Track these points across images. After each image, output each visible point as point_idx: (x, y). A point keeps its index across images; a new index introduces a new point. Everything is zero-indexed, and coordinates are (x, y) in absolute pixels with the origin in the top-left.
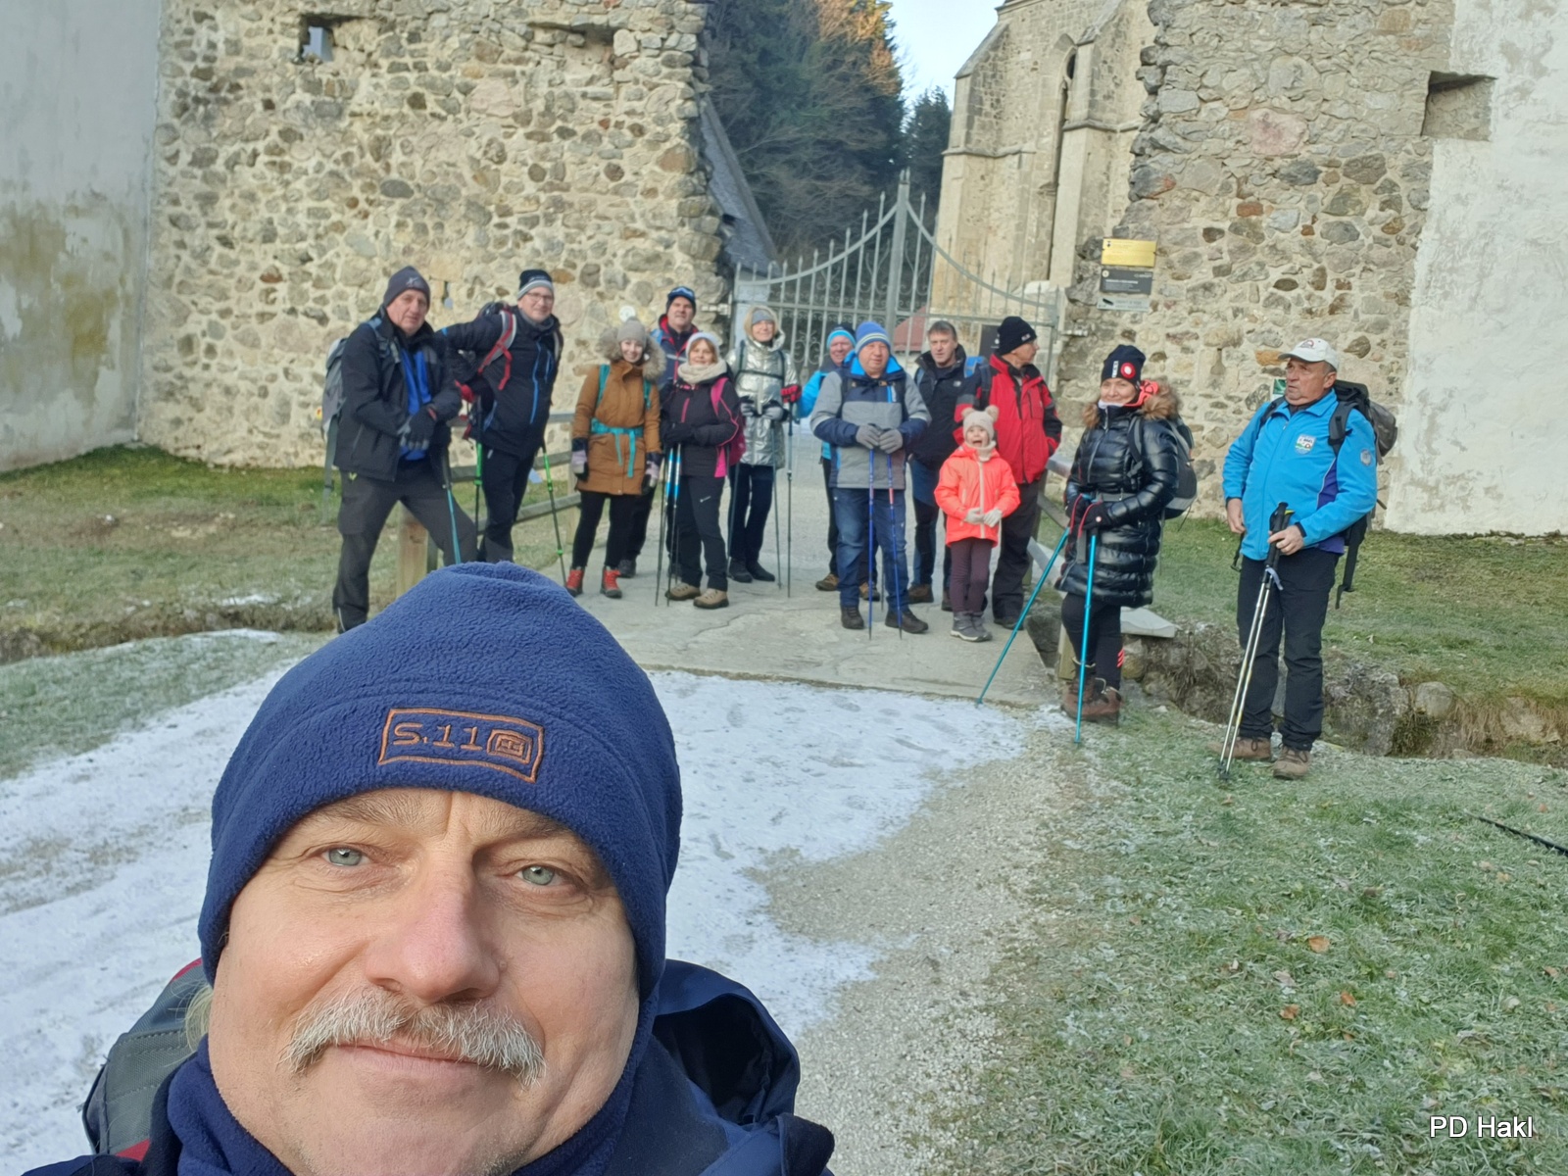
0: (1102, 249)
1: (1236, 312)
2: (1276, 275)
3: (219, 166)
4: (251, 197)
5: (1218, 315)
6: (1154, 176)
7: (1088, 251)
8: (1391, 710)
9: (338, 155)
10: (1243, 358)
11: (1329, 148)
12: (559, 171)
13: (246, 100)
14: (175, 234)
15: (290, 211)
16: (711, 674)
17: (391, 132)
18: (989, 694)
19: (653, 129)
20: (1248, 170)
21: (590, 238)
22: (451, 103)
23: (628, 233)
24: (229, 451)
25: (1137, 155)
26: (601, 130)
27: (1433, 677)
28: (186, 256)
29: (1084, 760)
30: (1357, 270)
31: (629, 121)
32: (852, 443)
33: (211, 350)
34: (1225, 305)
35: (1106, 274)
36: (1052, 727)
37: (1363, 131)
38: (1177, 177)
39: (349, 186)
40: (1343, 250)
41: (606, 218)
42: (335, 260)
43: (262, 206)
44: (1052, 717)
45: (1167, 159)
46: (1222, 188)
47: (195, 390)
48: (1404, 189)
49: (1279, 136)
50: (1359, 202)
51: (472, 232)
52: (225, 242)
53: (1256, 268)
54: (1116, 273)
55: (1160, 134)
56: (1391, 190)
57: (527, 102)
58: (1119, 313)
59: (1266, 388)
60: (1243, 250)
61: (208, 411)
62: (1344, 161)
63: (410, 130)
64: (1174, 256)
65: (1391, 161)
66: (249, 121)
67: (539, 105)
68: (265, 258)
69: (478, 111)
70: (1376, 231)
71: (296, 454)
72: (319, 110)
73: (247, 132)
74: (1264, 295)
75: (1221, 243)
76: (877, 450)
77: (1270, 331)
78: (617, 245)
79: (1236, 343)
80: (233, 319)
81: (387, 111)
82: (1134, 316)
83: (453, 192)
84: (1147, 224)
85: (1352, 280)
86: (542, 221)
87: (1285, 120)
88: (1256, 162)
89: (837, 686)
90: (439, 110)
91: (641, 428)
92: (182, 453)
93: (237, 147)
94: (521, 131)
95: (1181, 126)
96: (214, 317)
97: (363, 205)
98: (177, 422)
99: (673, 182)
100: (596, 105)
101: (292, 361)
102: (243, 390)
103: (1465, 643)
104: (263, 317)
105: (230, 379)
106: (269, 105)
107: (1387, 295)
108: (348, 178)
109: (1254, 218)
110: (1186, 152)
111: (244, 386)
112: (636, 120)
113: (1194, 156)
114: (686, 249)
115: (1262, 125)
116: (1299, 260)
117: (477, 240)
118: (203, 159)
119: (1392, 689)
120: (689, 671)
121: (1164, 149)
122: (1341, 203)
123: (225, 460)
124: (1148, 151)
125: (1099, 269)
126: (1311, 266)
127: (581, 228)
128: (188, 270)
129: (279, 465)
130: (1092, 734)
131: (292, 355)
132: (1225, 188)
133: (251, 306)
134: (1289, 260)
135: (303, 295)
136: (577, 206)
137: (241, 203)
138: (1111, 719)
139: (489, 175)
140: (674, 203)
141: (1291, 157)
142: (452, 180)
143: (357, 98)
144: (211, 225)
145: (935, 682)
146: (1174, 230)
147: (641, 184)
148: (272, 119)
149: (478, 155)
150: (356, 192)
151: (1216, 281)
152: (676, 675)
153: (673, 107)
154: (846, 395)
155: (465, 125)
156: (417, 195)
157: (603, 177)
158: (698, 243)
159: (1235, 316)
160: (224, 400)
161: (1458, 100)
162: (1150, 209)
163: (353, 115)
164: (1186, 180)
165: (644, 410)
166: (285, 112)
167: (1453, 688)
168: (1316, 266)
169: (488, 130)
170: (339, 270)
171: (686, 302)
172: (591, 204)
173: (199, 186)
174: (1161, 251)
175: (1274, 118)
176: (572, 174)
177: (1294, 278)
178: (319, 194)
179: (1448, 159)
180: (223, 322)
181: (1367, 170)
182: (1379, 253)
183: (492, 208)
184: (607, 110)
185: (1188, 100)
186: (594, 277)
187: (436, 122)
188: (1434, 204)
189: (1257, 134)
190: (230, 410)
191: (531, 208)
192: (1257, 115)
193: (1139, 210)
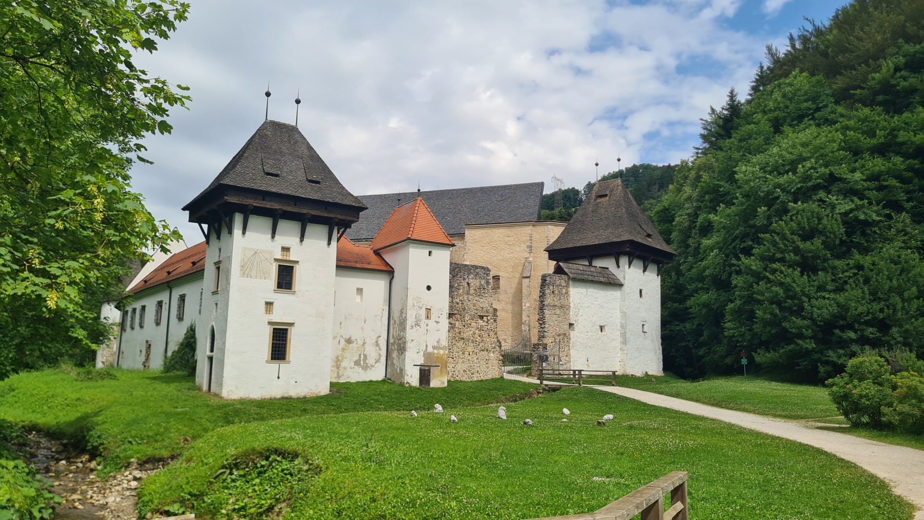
1: (555, 352)
2: (558, 347)
9: (454, 334)
11: (561, 332)
19: (493, 330)
22: (468, 326)
26: (487, 330)
37: (565, 330)
40: (564, 344)
45: (547, 333)
50: (564, 338)
56: (567, 336)
63: (464, 330)
64: (548, 345)
65: (567, 333)
67: (480, 326)
70: (566, 341)
74: (558, 350)
75: (553, 344)
77: (559, 354)
79: (556, 356)
85: (565, 348)
87: (557, 328)
88: (555, 333)
95: (547, 329)
99: (496, 337)
107: (568, 349)
109: (556, 340)
112: (491, 328)
116: (560, 345)
124: (544, 332)
125: (542, 347)
132: (553, 337)
139: (474, 336)
141: (558, 333)
146: (548, 342)
147: (492, 337)
151: (553, 348)
153: (495, 327)
155: (470, 329)
161: (572, 326)
163: (456, 328)
164: (549, 336)
176: (484, 336)
182: (567, 344)
185: (548, 326)
186: (488, 350)
187: (467, 329)
188: (571, 338)
191: (479, 341)
192: (554, 328)
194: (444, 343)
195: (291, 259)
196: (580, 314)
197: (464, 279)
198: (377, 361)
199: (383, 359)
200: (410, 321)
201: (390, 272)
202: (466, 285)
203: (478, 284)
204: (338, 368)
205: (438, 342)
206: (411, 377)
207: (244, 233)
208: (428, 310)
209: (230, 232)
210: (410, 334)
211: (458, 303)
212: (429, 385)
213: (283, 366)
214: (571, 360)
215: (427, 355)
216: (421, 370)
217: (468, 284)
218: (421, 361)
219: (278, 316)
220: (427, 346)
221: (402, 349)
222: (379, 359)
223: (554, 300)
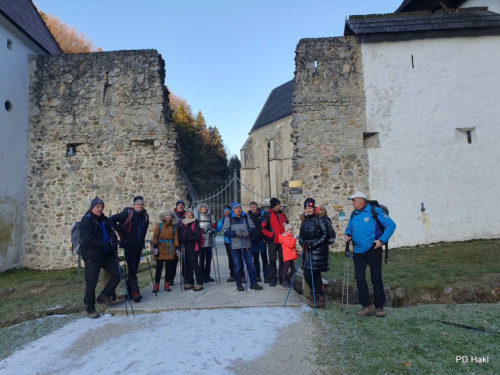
0: (289, 184)
1: (326, 196)
2: (334, 186)
3: (44, 186)
4: (54, 193)
5: (321, 197)
6: (299, 164)
7: (285, 184)
8: (390, 297)
9: (78, 180)
10: (330, 208)
11: (342, 153)
12: (141, 178)
13: (52, 168)
14: (32, 206)
15: (65, 196)
16: (203, 309)
17: (93, 172)
18: (287, 304)
19: (166, 164)
20: (322, 160)
21: (151, 194)
22: (110, 163)
23: (162, 192)
24: (48, 266)
25: (293, 160)
26: (152, 166)
27: (399, 287)
28: (35, 212)
29: (319, 319)
30: (354, 182)
31: (160, 163)
32: (235, 236)
33: (42, 237)
34: (322, 194)
35: (290, 190)
36: (307, 311)
37: (350, 148)
38: (305, 164)
39: (82, 188)
40: (350, 178)
41: (155, 189)
42: (78, 208)
43: (56, 196)
44: (306, 308)
45: (302, 159)
46: (316, 165)
47: (37, 249)
48: (362, 161)
49: (329, 151)
50: (352, 166)
51: (117, 196)
52: (46, 206)
53: (329, 185)
54: (293, 189)
55: (299, 154)
56: (359, 162)
57: (131, 161)
58: (295, 199)
59: (337, 215)
60: (325, 180)
61: (41, 255)
62: (346, 156)
63: (98, 171)
64: (307, 184)
65: (358, 155)
66: (52, 173)
67: (134, 161)
68: (57, 209)
69: (117, 164)
70: (357, 172)
71: (68, 264)
72: (73, 169)
73: (52, 176)
74: (332, 191)
75: (319, 179)
76: (242, 237)
77: (335, 200)
78: (159, 195)
79: (327, 204)
80: (49, 228)
81: (92, 167)
82: (299, 200)
83: (111, 186)
84: (299, 176)
85: (354, 185)
86: (137, 191)
87: (330, 147)
88: (324, 158)
89: (241, 307)
90: (106, 165)
91: (173, 240)
92: (34, 268)
93: (49, 181)
94: (130, 168)
95: (304, 151)
96: (43, 228)
97: (86, 192)
98: (32, 259)
99: (173, 177)
100: (149, 159)
101: (66, 238)
102: (52, 248)
103: (405, 276)
104: (57, 226)
105: (48, 245)
106: (58, 168)
107: (363, 188)
108: (81, 185)
109: (326, 172)
110: (306, 157)
111: (52, 246)
112: (162, 162)
113: (308, 158)
114: (178, 194)
115: (324, 149)
116: (339, 181)
117: (119, 198)
118: (39, 185)
119: (389, 291)
120: (196, 309)
121: (300, 157)
122: (347, 166)
123: (47, 269)
124: (296, 158)
125: (289, 188)
126: (342, 183)
127: (148, 192)
128: (35, 215)
129: (63, 268)
130: (319, 311)
131: (67, 236)
132: (317, 165)
133: (54, 223)
134: (337, 182)
135: (69, 219)
136: (147, 186)
137: (51, 195)
138: (323, 307)
139: (121, 181)
140: (174, 183)
141: (333, 156)
142: (111, 183)
143: (83, 164)
144: (42, 202)
145: (269, 302)
146: (306, 177)
147: (164, 179)
148: (59, 172)
149: (118, 176)
150: (84, 189)
151: (319, 189)
152: (192, 310)
153: (171, 158)
154: (231, 223)
155: (114, 168)
156: (101, 188)
157: (153, 178)
158: (181, 192)
159: (326, 197)
160: (47, 251)
161: (371, 139)
162: (299, 172)
163: (82, 169)
164: (307, 164)
165: (174, 234)
166: (63, 170)
167: (405, 289)
168: (344, 182)
169: (121, 169)
170: (79, 211)
171: (182, 204)
172: (151, 185)
173: (38, 192)
174: (304, 183)
175: (327, 147)
176: (145, 178)
177: (339, 186)
178: (73, 191)
179: (372, 153)
180: (46, 229)
181: (352, 157)
182: (359, 178)
183: (123, 189)
184: (153, 161)
185: (305, 145)
186: (153, 205)
187: (106, 168)
188: (370, 164)
189: (323, 151)
190: (48, 254)
191: (134, 188)
192: (322, 147)
193: (296, 173)
202: (101, 89)
211: (85, 124)
217: (108, 86)
223: (319, 91)
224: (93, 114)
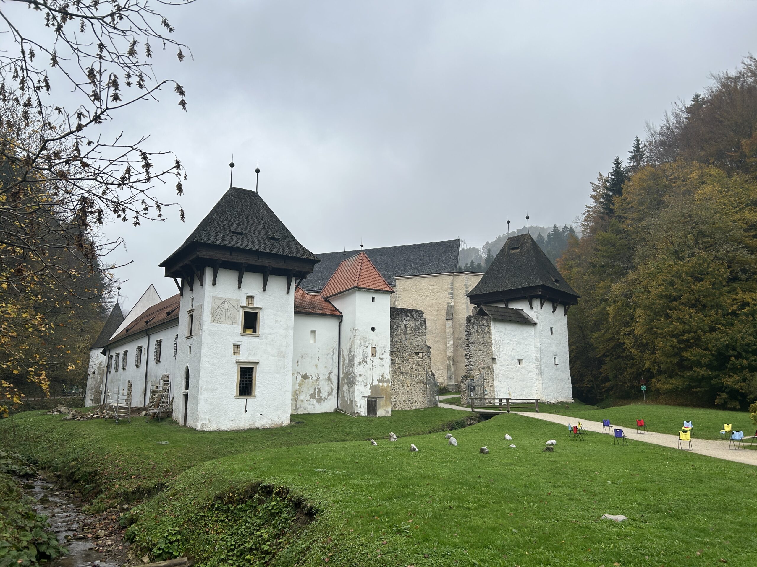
1: (481, 383)
6: (472, 368)
23: (426, 377)
30: (490, 378)
37: (488, 364)
48: (492, 369)
50: (489, 371)
51: (410, 377)
62: (487, 367)
64: (475, 377)
65: (490, 367)
67: (416, 362)
70: (490, 374)
74: (483, 381)
75: (479, 375)
79: (482, 386)
86: (418, 376)
87: (482, 362)
88: (480, 367)
94: (414, 365)
95: (474, 363)
107: (492, 380)
109: (481, 373)
110: (475, 366)
121: (472, 365)
141: (483, 366)
146: (475, 374)
149: (410, 368)
155: (408, 364)
156: (404, 373)
161: (494, 360)
162: (472, 372)
163: (396, 363)
164: (475, 369)
168: (487, 377)
179: (494, 366)
188: (494, 371)
189: (480, 364)
194: (388, 377)
195: (255, 306)
196: (501, 349)
197: (402, 321)
198: (330, 394)
199: (335, 392)
200: (358, 358)
201: (339, 317)
202: (403, 326)
203: (413, 325)
204: (296, 401)
205: (382, 376)
206: (360, 407)
207: (214, 284)
208: (373, 349)
209: (202, 284)
210: (358, 370)
211: (397, 342)
212: (376, 414)
213: (250, 400)
214: (495, 390)
215: (373, 388)
216: (368, 401)
217: (405, 325)
218: (368, 393)
219: (244, 357)
220: (373, 380)
221: (351, 383)
222: (332, 392)
223: (478, 338)
224: (400, 338)
